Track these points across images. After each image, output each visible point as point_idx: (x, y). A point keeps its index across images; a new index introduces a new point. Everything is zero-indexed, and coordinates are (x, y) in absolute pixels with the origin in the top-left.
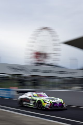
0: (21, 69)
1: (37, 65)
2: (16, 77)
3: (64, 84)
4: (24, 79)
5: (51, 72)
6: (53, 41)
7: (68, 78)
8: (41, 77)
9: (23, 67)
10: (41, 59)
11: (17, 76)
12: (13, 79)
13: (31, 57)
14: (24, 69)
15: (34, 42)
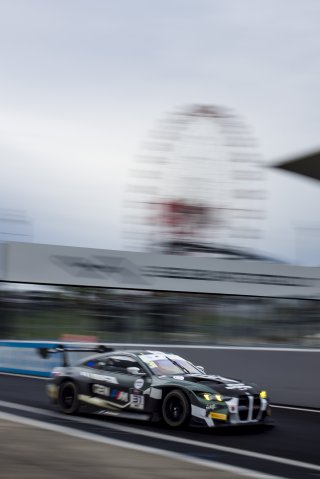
0: (110, 268)
1: (172, 253)
2: (92, 298)
4: (124, 305)
5: (225, 278)
6: (235, 161)
7: (295, 303)
8: (191, 298)
9: (120, 259)
10: (187, 228)
11: (97, 294)
13: (151, 218)
14: (121, 266)
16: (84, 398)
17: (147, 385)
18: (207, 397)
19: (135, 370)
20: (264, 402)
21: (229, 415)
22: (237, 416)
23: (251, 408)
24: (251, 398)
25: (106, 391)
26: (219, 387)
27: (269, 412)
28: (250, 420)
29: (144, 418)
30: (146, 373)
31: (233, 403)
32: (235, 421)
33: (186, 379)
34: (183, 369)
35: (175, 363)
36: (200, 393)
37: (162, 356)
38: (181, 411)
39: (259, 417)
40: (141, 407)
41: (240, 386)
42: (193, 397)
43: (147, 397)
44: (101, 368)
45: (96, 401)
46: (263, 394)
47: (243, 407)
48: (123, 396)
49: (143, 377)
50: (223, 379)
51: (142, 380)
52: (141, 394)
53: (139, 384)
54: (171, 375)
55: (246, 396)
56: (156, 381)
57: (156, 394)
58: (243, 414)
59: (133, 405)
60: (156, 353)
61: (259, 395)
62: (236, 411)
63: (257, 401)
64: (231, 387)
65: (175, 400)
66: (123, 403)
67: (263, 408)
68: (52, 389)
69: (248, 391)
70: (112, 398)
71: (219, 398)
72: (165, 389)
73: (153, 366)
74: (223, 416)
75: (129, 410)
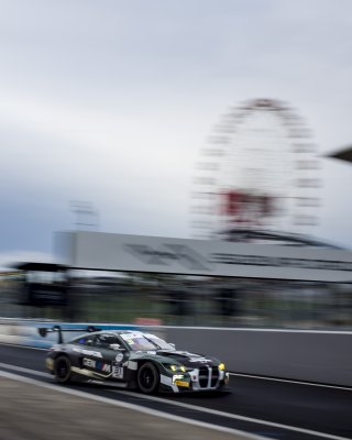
3: (336, 307)
12: (146, 290)
13: (211, 208)
15: (220, 153)
16: (75, 369)
17: (125, 359)
18: (173, 367)
19: (116, 346)
20: (222, 372)
21: (191, 383)
22: (198, 384)
23: (210, 377)
24: (210, 369)
25: (93, 364)
26: (184, 361)
27: (226, 381)
28: (209, 387)
29: (124, 385)
30: (126, 349)
31: (195, 373)
32: (196, 388)
33: (158, 354)
34: (156, 345)
35: (150, 341)
36: (168, 365)
37: (139, 335)
38: (152, 380)
39: (218, 385)
40: (121, 377)
41: (202, 360)
42: (162, 369)
43: (125, 368)
44: (89, 344)
45: (85, 372)
46: (221, 367)
47: (203, 377)
48: (106, 368)
49: (123, 352)
50: (188, 354)
51: (122, 355)
52: (121, 365)
53: (119, 358)
54: (145, 351)
55: (206, 368)
56: (133, 356)
57: (133, 366)
58: (203, 383)
59: (114, 375)
60: (135, 332)
61: (217, 367)
62: (197, 380)
63: (216, 372)
64: (193, 360)
65: (148, 371)
66: (106, 373)
67: (221, 378)
68: (50, 362)
69: (208, 363)
70: (98, 369)
71: (183, 369)
72: (140, 362)
73: (131, 343)
74: (186, 384)
75: (111, 379)
